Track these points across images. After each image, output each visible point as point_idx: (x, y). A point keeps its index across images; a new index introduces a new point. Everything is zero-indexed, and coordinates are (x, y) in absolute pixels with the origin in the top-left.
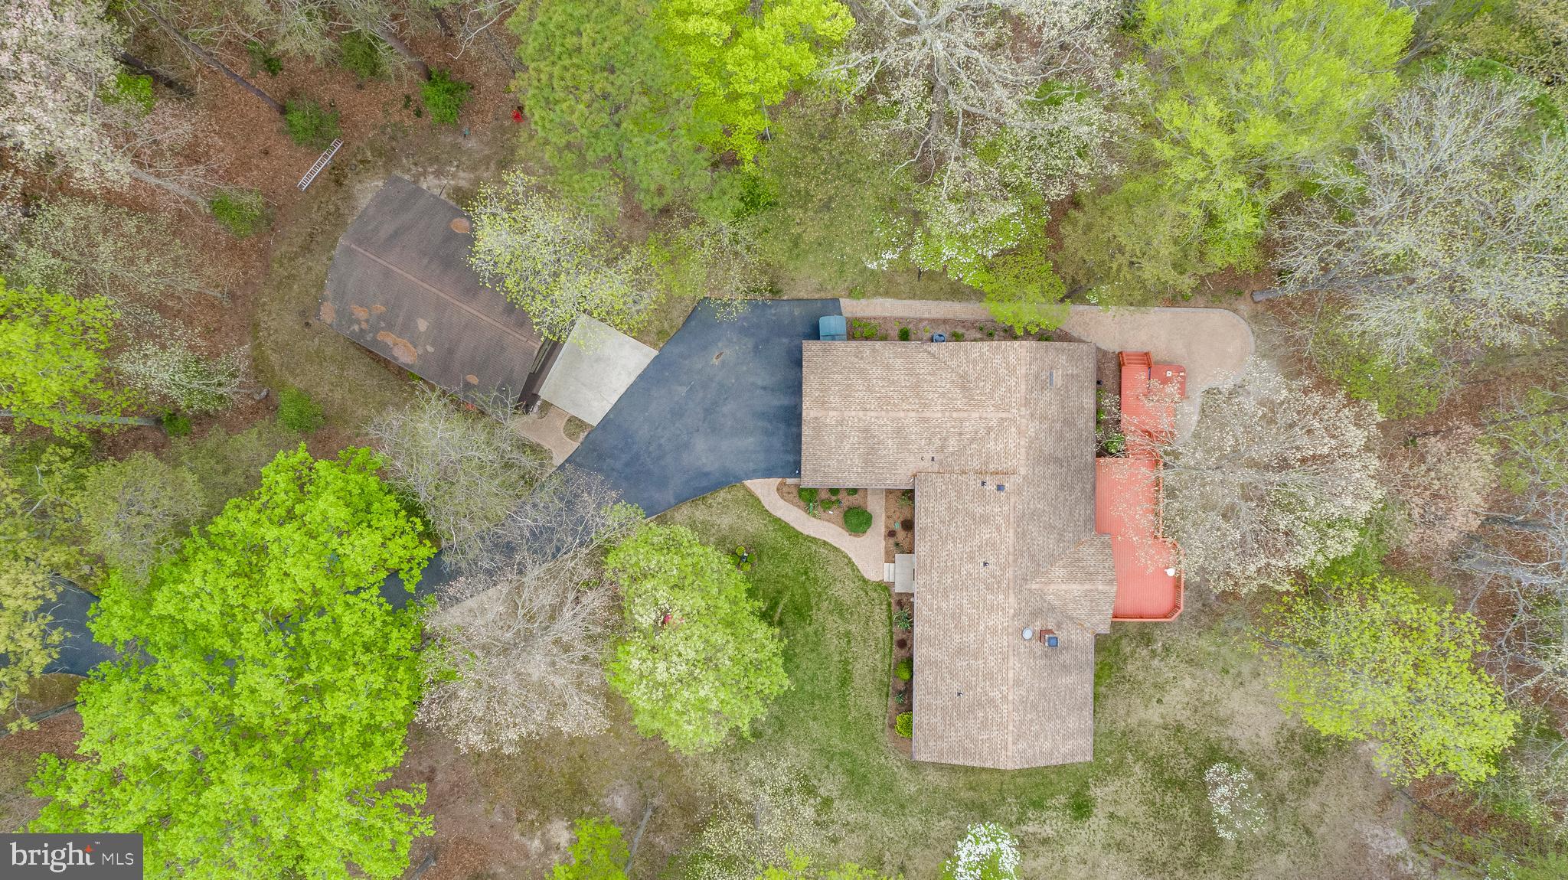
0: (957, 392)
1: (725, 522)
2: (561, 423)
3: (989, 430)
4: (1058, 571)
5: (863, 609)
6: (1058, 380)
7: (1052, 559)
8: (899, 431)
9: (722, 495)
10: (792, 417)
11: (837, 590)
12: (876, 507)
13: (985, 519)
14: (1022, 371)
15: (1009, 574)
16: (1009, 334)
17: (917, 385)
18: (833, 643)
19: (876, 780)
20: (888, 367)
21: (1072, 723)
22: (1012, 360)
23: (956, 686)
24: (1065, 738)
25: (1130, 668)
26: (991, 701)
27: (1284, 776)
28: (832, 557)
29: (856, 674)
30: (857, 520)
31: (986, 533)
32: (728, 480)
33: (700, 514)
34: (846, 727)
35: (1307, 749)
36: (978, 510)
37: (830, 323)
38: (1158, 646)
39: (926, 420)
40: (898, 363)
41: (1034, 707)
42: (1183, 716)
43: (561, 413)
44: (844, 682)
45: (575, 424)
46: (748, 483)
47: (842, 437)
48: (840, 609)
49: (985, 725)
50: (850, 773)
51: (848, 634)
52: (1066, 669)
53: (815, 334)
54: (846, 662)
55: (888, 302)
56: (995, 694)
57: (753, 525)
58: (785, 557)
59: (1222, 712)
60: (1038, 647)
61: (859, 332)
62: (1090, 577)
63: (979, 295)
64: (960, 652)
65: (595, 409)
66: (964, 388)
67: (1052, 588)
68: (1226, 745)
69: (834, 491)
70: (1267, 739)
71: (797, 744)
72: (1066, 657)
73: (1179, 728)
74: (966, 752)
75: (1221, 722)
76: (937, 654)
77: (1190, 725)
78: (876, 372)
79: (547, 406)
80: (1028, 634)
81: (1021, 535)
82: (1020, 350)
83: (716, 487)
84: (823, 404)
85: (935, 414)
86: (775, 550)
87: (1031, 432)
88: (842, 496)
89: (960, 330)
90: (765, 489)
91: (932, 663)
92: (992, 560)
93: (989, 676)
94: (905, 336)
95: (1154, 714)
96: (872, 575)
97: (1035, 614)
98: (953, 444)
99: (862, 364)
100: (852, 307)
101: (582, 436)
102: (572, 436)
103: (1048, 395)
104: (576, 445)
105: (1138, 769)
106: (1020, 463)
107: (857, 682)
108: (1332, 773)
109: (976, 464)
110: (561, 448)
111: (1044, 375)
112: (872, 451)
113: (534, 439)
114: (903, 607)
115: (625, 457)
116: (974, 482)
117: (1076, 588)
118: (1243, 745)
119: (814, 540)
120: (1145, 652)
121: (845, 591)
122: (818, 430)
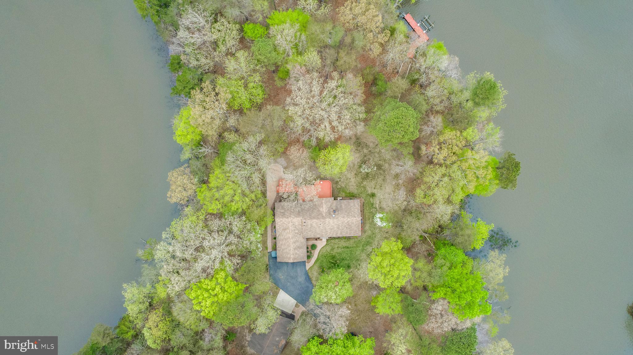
0: (286, 231)
1: (315, 274)
2: (296, 309)
3: (293, 224)
4: (321, 209)
5: (332, 244)
6: (283, 211)
7: (319, 211)
8: (294, 242)
9: (310, 275)
10: (293, 263)
11: (329, 250)
12: (311, 243)
13: (311, 225)
14: (281, 219)
15: (322, 220)
16: (274, 221)
17: (285, 239)
18: (340, 250)
19: (368, 239)
20: (282, 245)
21: (352, 204)
22: (279, 221)
23: (345, 229)
24: (355, 206)
25: (343, 186)
26: (348, 222)
27: (365, 151)
28: (322, 251)
30: (314, 247)
31: (314, 225)
32: (307, 274)
33: (314, 279)
34: (357, 246)
35: (359, 146)
36: (310, 226)
37: (273, 255)
38: (338, 180)
39: (292, 237)
40: (281, 243)
41: (348, 213)
42: (353, 174)
43: (294, 309)
44: (348, 248)
45: (296, 306)
46: (307, 269)
47: (296, 254)
48: (333, 249)
49: (353, 223)
50: (367, 245)
51: (338, 247)
52: (341, 206)
53: (276, 258)
54: (343, 247)
55: (268, 241)
56: (346, 222)
57: (316, 268)
58: (322, 261)
59: (352, 165)
60: (337, 213)
61: (275, 248)
62: (322, 203)
63: (266, 228)
64: (338, 228)
65: (293, 302)
66: (285, 230)
67: (325, 211)
68: (359, 164)
69: (308, 252)
70: (358, 155)
71: (361, 257)
72: (339, 207)
73: (356, 174)
74: (358, 226)
75: (354, 165)
76: (339, 232)
77: (355, 172)
78: (283, 247)
79: (293, 312)
80: (334, 216)
81: (314, 218)
82: (277, 220)
83: (308, 276)
84: (289, 258)
85: (291, 236)
86: (321, 263)
87: (293, 216)
88: (309, 250)
89: (273, 227)
90: (308, 266)
91: (341, 233)
92: (319, 223)
93: (343, 223)
94: (275, 238)
95: (353, 180)
96: (325, 243)
97: (330, 214)
98: (296, 231)
99: (281, 250)
100: (270, 249)
101: (299, 304)
102: (299, 306)
103: (286, 213)
104: (301, 305)
105: (365, 183)
106: (299, 219)
107: (347, 245)
108: (364, 140)
109: (300, 227)
110: (302, 309)
111: (282, 214)
112: (298, 247)
113: (300, 314)
114: (331, 238)
115: (303, 295)
116: (304, 227)
117: (324, 206)
118: (359, 160)
119: (318, 255)
120: (340, 183)
121: (328, 248)
122: (295, 259)
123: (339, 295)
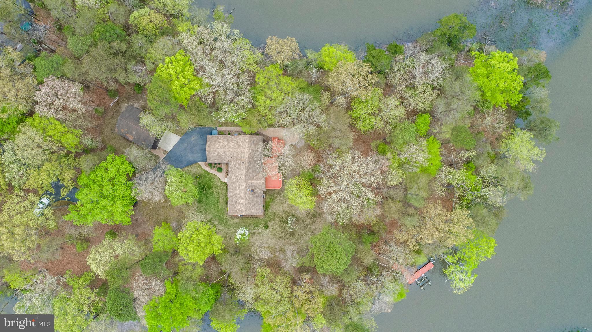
0: (236, 145)
1: (194, 170)
2: (162, 151)
3: (242, 152)
4: (255, 179)
5: (221, 187)
6: (255, 142)
7: (254, 176)
8: (225, 152)
9: (194, 165)
10: (205, 150)
11: (216, 184)
12: (224, 167)
13: (241, 169)
14: (247, 141)
15: (245, 179)
16: (245, 134)
17: (228, 144)
18: (215, 194)
19: (225, 221)
20: (223, 140)
21: (258, 207)
22: (246, 139)
23: (236, 200)
24: (257, 210)
25: (276, 199)
26: (241, 203)
27: (308, 221)
28: (215, 177)
29: (220, 200)
30: (220, 170)
31: (241, 171)
32: (195, 162)
33: (189, 169)
34: (219, 210)
35: (313, 216)
36: (240, 167)
37: (214, 132)
38: (282, 195)
39: (230, 150)
40: (225, 140)
41: (250, 204)
42: (287, 209)
43: (162, 149)
44: (218, 201)
45: (165, 151)
46: (199, 163)
47: (214, 153)
48: (217, 187)
49: (241, 207)
50: (220, 219)
51: (218, 192)
52: (257, 197)
53: (211, 134)
54: (218, 198)
55: (227, 127)
56: (242, 201)
57: (200, 171)
58: (206, 177)
59: (295, 208)
60: (251, 193)
61: (220, 133)
62: (260, 180)
63: (239, 126)
64: (236, 194)
65: (169, 148)
66: (237, 144)
67: (253, 182)
68: (296, 215)
69: (215, 164)
70: (304, 214)
71: (209, 214)
72: (257, 195)
73: (286, 212)
74: (238, 213)
75: (295, 210)
76: (232, 194)
77: (289, 211)
78: (221, 141)
79: (159, 148)
80: (248, 190)
81: (247, 172)
82: (246, 137)
83: (192, 164)
84: (210, 147)
85: (231, 149)
86: (204, 176)
87: (249, 152)
88: (217, 165)
89: (240, 133)
90: (202, 164)
91: (232, 196)
92: (242, 176)
93: (241, 198)
94: (229, 134)
95: (281, 209)
96: (223, 181)
97: (250, 186)
98: (235, 155)
99: (218, 140)
100: (219, 129)
101: (166, 154)
102: (164, 154)
103: (252, 146)
104: (165, 156)
105: (278, 220)
106: (247, 158)
107: (220, 201)
108: (318, 221)
109: (239, 158)
110: (162, 156)
111: (252, 142)
112: (220, 156)
113: (157, 154)
114: (227, 186)
115: (175, 158)
116: (238, 162)
117: (258, 182)
118: (299, 215)
119: (212, 174)
120: (279, 196)
121: (218, 184)
122: (209, 152)
123: (172, 194)
